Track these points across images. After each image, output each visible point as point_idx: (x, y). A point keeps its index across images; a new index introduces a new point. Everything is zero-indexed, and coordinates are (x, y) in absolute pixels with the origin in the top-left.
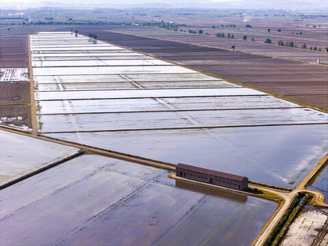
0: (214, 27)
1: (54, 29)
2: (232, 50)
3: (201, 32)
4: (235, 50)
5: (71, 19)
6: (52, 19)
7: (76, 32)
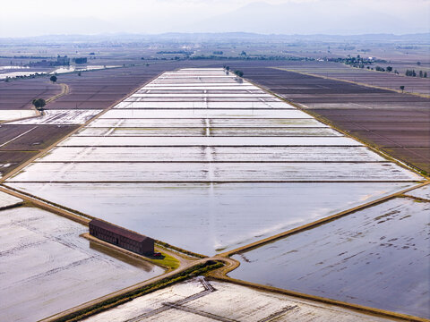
0: (419, 64)
1: (206, 64)
2: (399, 91)
3: (390, 69)
4: (404, 91)
5: (245, 53)
6: (222, 53)
7: (228, 69)
